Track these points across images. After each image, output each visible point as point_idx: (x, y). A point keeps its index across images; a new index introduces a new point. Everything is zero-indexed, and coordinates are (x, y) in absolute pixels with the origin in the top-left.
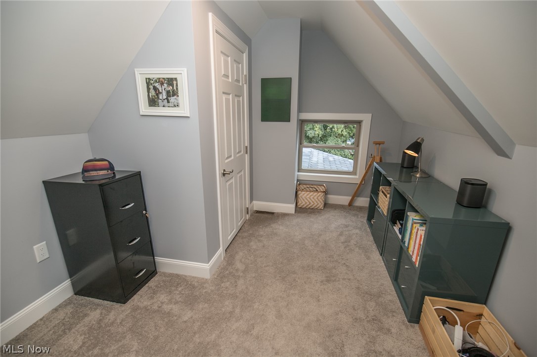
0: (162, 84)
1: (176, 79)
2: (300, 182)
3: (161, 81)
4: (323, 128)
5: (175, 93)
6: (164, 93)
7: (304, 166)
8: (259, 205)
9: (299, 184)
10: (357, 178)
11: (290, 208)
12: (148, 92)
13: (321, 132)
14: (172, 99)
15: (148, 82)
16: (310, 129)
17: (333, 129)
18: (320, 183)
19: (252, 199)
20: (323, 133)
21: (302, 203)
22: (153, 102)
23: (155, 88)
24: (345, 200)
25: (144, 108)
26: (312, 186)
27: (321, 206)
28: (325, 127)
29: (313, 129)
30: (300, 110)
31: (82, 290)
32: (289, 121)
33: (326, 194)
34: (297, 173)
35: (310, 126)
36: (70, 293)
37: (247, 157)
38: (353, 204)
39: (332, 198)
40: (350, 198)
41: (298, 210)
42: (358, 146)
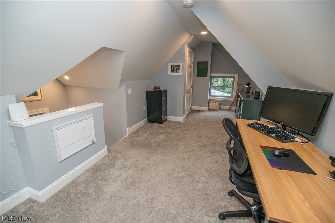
0: (175, 67)
1: (179, 66)
2: (210, 100)
3: (175, 66)
4: (223, 81)
5: (179, 69)
6: (176, 69)
7: (212, 94)
8: (194, 108)
9: (210, 101)
10: (232, 99)
11: (206, 108)
12: (171, 69)
13: (221, 83)
14: (178, 71)
15: (172, 66)
16: (215, 81)
17: (229, 82)
18: (218, 101)
19: (192, 106)
20: (223, 84)
21: (210, 107)
22: (172, 71)
23: (173, 68)
24: (228, 107)
25: (170, 73)
26: (214, 101)
27: (218, 109)
28: (224, 81)
29: (217, 81)
30: (211, 73)
31: (149, 121)
32: (207, 76)
33: (220, 105)
34: (209, 97)
35: (216, 80)
36: (147, 122)
37: (191, 89)
38: (231, 109)
39: (222, 107)
40: (230, 107)
41: (209, 110)
42: (233, 86)
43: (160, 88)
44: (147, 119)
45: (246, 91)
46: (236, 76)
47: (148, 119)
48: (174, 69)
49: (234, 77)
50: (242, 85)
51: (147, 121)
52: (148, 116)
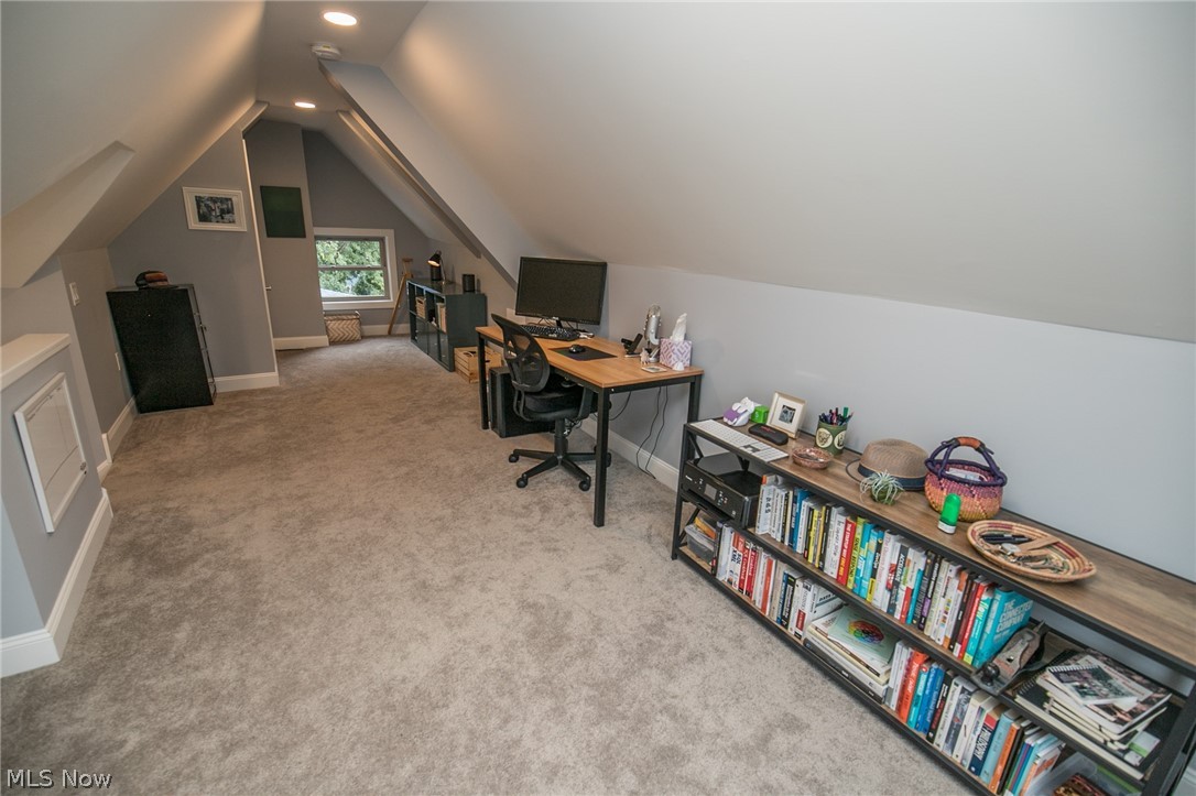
0: (215, 202)
1: (231, 199)
3: (213, 200)
5: (230, 211)
6: (218, 211)
9: (327, 315)
10: (391, 303)
11: (324, 339)
12: (199, 208)
14: (227, 216)
15: (199, 199)
18: (351, 312)
21: (335, 335)
22: (204, 218)
23: (207, 206)
24: (384, 328)
25: (194, 223)
27: (358, 337)
30: (315, 224)
31: (144, 407)
32: (304, 237)
33: (361, 324)
36: (137, 413)
38: (393, 332)
39: (368, 329)
40: (388, 326)
41: (333, 343)
42: (385, 265)
43: (166, 280)
44: (132, 401)
45: (429, 276)
46: (389, 235)
47: (138, 404)
48: (210, 210)
49: (381, 240)
50: (411, 260)
51: (135, 409)
52: (135, 390)
